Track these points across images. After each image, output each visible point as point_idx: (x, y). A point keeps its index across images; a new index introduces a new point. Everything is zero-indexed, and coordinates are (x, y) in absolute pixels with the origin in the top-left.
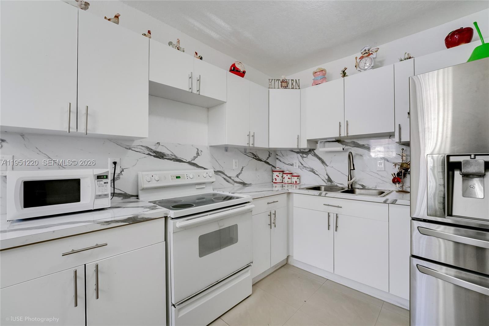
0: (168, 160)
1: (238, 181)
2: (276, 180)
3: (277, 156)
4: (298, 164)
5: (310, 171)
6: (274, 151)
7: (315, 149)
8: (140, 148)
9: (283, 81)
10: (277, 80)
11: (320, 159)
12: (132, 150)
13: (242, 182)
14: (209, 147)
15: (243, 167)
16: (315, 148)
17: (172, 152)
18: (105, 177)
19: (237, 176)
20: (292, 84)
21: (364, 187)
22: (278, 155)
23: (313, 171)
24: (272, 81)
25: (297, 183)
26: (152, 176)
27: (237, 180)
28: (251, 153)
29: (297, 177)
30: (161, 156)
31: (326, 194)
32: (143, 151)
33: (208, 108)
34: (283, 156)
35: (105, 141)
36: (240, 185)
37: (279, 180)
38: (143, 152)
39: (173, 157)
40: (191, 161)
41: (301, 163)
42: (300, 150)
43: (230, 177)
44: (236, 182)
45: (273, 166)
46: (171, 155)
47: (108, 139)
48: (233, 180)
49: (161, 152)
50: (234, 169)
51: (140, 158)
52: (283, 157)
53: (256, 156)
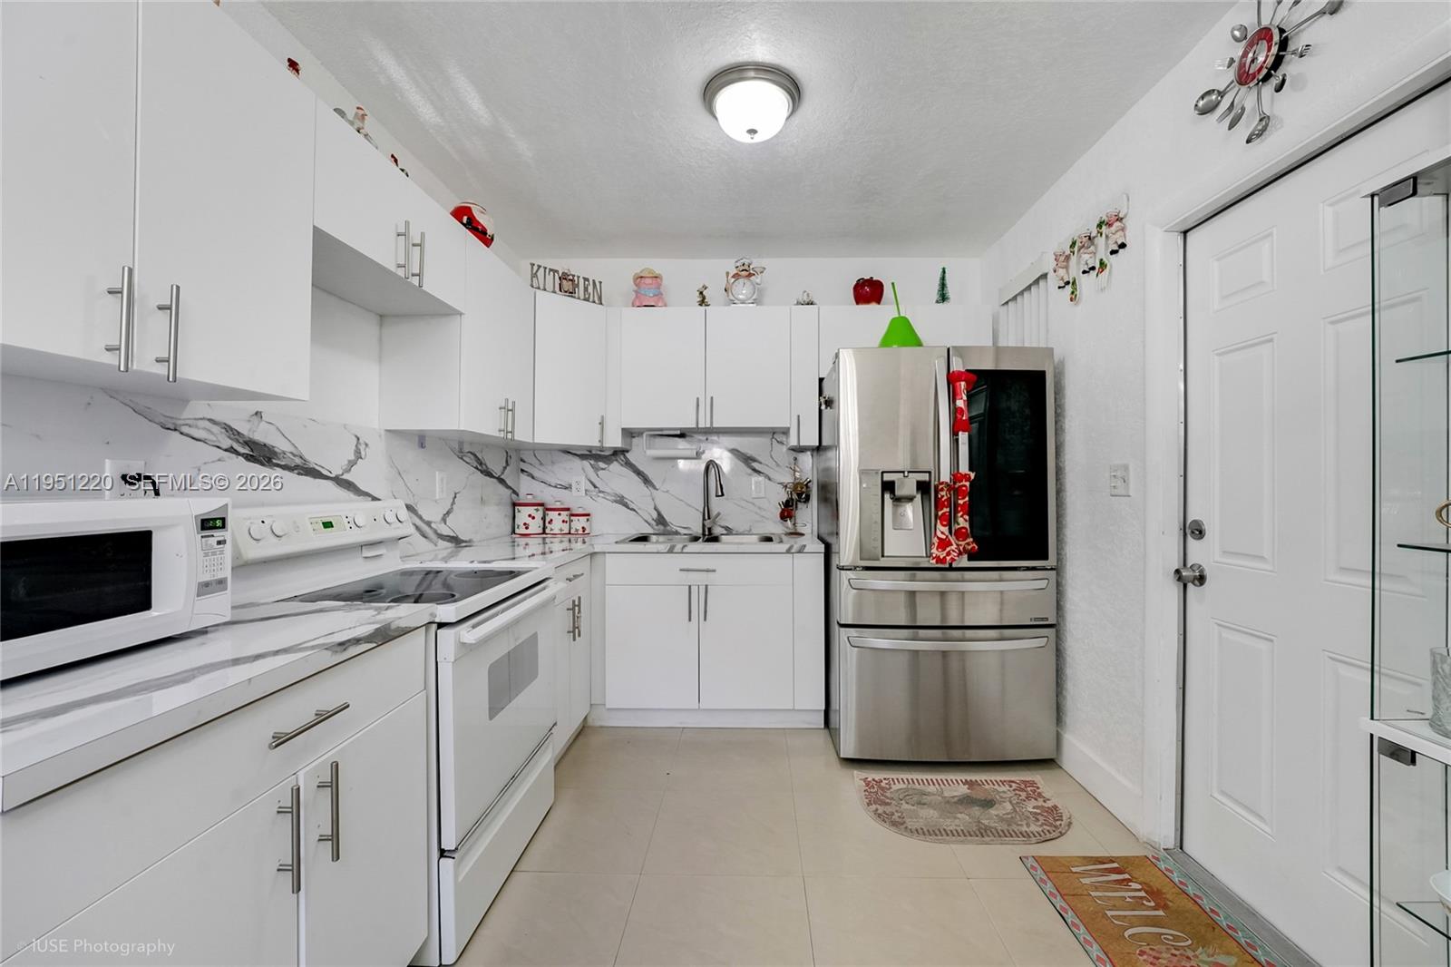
0: (284, 469)
1: (446, 534)
2: (527, 528)
3: (522, 463)
4: (585, 485)
5: (616, 502)
6: (516, 450)
7: (627, 451)
8: (204, 429)
9: (564, 277)
10: (551, 270)
11: (639, 473)
12: (182, 433)
13: (453, 537)
14: (383, 433)
15: (456, 494)
16: (628, 448)
17: (293, 445)
18: (219, 523)
19: (444, 520)
20: (586, 289)
21: (729, 531)
22: (524, 462)
23: (622, 501)
24: (538, 269)
25: (586, 532)
26: (263, 522)
27: (445, 531)
28: (471, 453)
29: (585, 518)
30: (264, 457)
31: (684, 546)
32: (215, 439)
33: (381, 316)
34: (541, 464)
35: (92, 398)
36: (449, 544)
37: (535, 526)
38: (214, 441)
39: (298, 461)
40: (342, 474)
41: (592, 483)
42: (590, 451)
43: (428, 524)
44: (441, 537)
45: (514, 492)
46: (291, 453)
47: (104, 390)
48: (435, 532)
49: (265, 445)
50: (437, 497)
51: (205, 463)
52: (542, 468)
53: (481, 464)
